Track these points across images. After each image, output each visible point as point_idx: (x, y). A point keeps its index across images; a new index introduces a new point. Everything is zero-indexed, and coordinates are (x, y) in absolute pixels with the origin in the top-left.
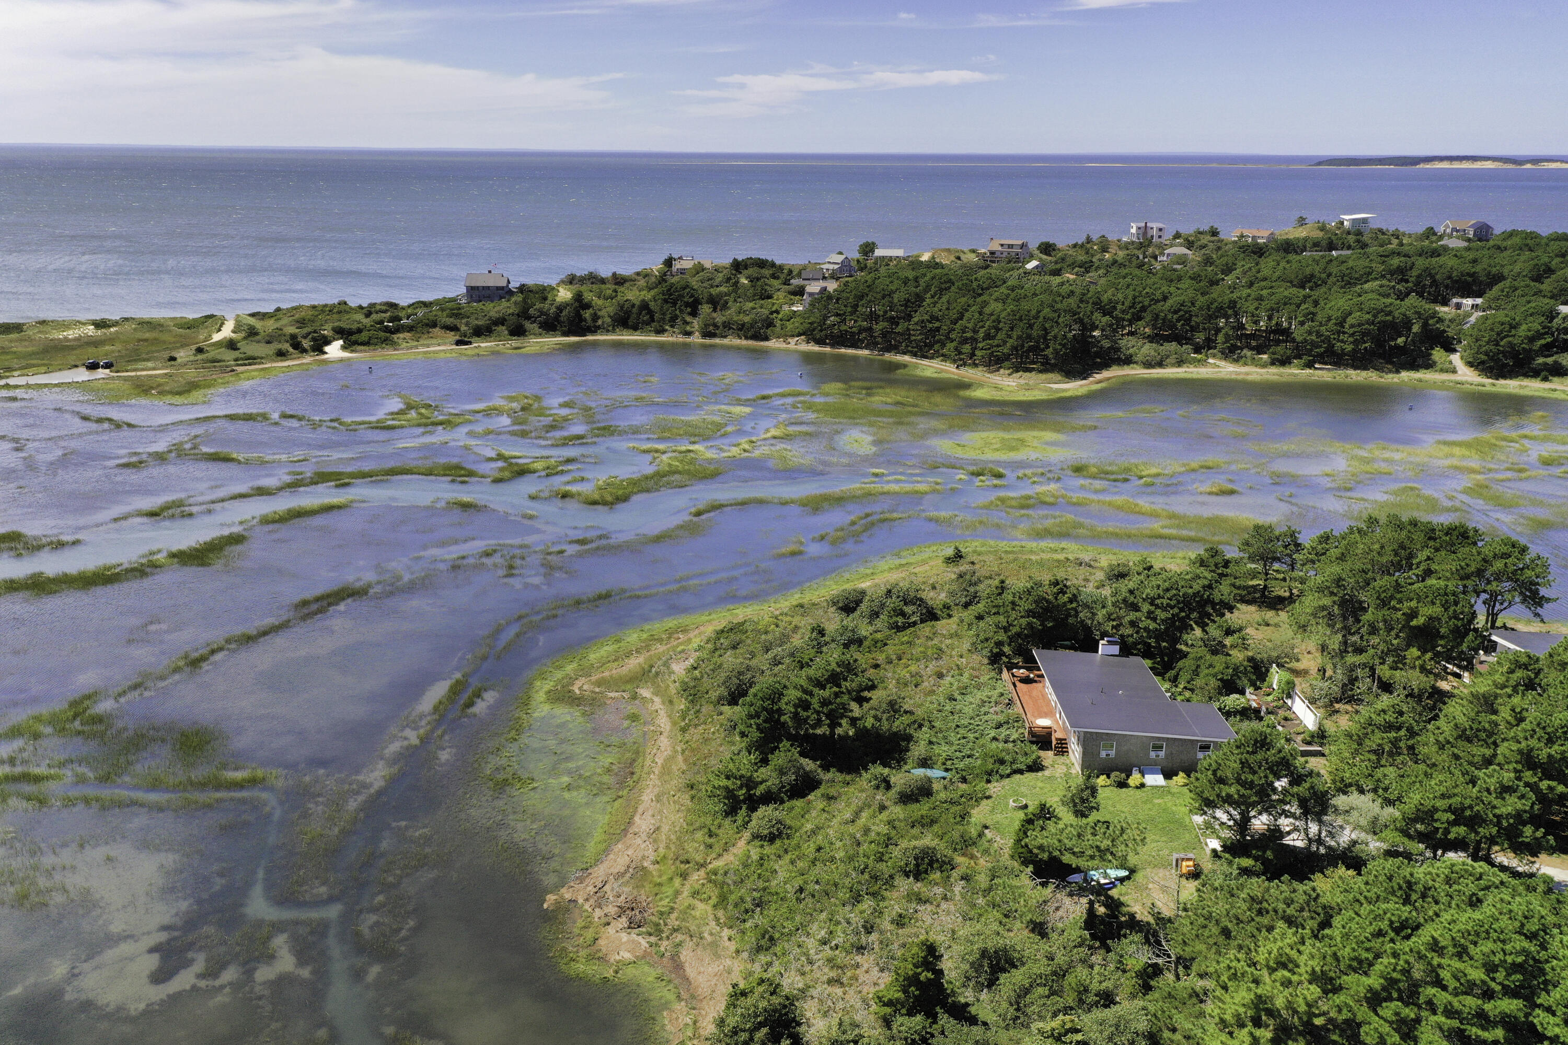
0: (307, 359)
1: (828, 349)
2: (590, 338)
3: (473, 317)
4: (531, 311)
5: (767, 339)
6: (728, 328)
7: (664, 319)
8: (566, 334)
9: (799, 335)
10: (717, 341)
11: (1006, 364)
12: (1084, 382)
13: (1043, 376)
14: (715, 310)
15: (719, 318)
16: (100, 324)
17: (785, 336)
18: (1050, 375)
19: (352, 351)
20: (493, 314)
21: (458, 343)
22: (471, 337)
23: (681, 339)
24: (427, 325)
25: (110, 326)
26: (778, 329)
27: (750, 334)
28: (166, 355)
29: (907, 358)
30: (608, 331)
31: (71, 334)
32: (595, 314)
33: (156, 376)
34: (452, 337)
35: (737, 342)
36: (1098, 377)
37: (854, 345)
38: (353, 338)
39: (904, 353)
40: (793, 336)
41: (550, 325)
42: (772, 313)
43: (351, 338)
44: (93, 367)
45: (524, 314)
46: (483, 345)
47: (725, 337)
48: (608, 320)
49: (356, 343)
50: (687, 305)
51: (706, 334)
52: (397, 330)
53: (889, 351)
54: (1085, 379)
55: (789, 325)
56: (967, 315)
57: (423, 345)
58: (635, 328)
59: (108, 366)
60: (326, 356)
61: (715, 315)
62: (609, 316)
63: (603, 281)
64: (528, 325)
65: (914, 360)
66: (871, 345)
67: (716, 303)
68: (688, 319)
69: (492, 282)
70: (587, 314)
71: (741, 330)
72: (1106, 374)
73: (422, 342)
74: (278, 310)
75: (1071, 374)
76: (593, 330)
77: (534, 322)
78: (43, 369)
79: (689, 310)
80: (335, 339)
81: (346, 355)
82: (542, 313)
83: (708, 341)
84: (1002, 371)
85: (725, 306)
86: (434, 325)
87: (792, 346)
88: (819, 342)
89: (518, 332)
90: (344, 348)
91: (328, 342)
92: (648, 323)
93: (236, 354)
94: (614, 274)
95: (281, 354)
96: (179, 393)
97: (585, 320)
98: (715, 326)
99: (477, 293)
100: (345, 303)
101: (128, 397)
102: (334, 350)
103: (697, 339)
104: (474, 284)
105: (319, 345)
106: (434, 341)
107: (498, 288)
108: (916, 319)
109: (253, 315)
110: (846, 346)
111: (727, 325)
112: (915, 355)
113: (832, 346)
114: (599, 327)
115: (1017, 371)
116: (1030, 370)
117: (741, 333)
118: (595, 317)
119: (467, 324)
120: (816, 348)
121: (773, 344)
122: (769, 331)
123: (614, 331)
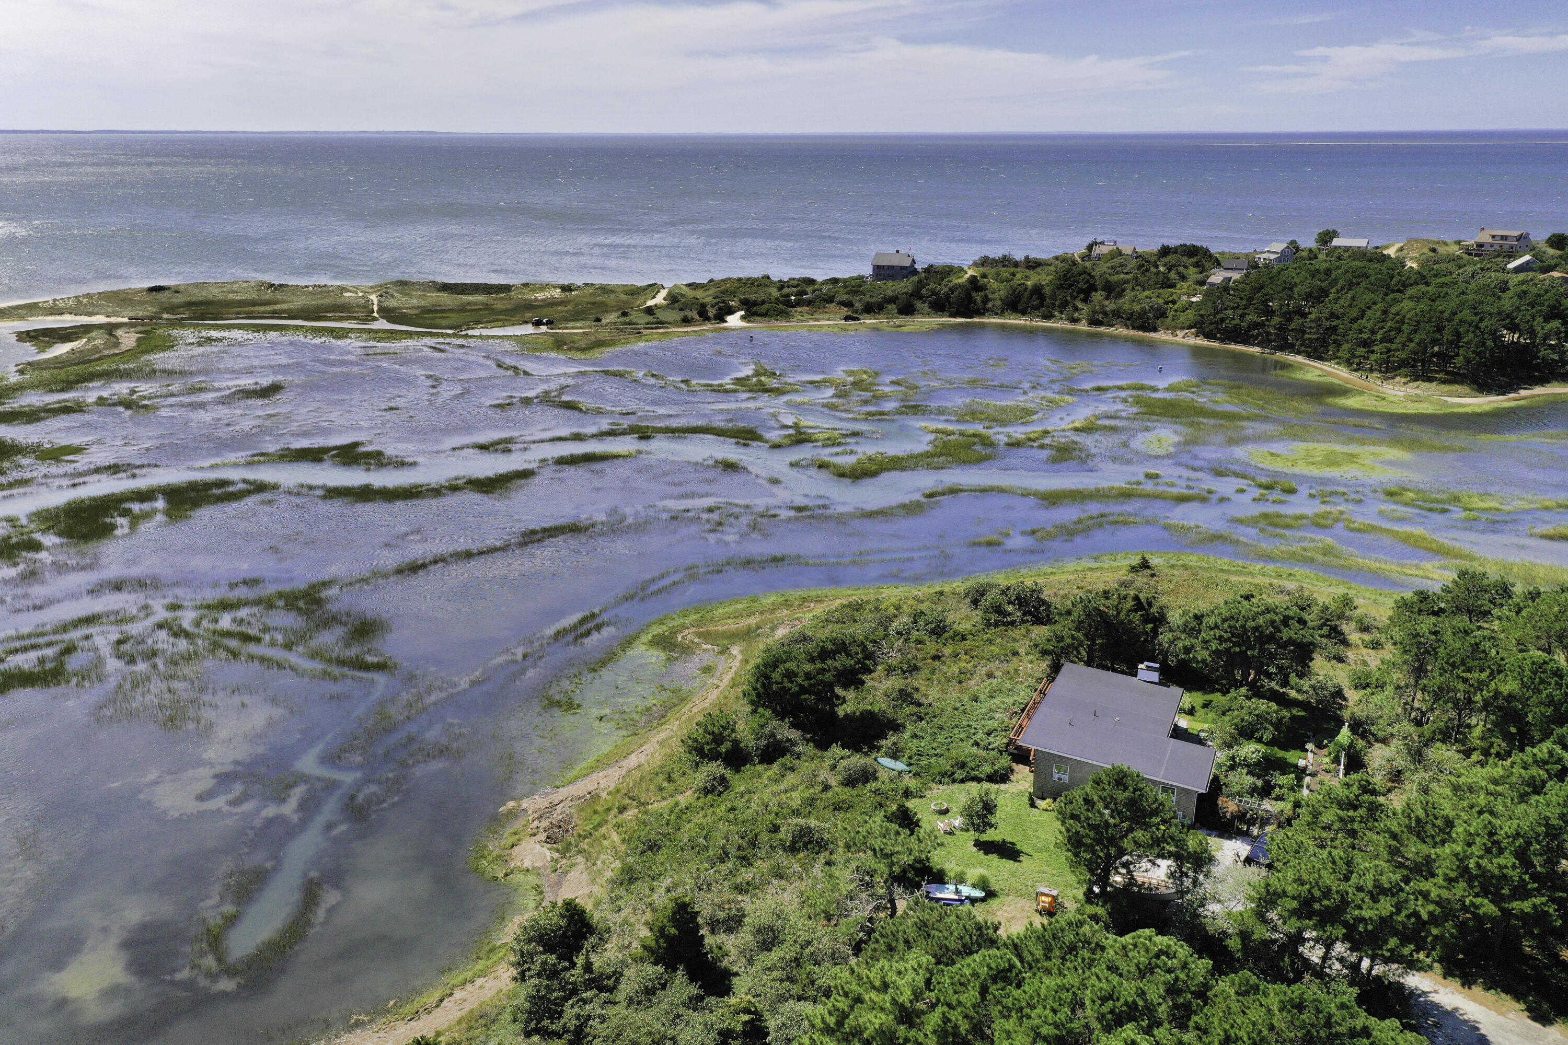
0: (708, 326)
1: (1216, 344)
2: (976, 320)
3: (868, 295)
4: (924, 291)
5: (1154, 330)
6: (1117, 316)
7: (1053, 304)
8: (953, 315)
9: (1190, 327)
10: (1103, 329)
11: (1403, 371)
12: (1501, 397)
13: (1445, 388)
14: (1107, 298)
15: (1110, 306)
16: (566, 288)
17: (1174, 329)
18: (1456, 387)
19: (749, 321)
20: (889, 293)
21: (847, 318)
22: (861, 313)
23: (1068, 325)
24: (825, 300)
25: (572, 290)
26: (1169, 320)
27: (1137, 323)
28: (594, 317)
29: (1300, 358)
30: (996, 314)
31: (541, 296)
32: (986, 296)
33: (576, 334)
34: (845, 311)
35: (1123, 331)
36: (1523, 393)
37: (1245, 342)
38: (754, 309)
39: (1299, 353)
40: (1183, 328)
41: (939, 306)
42: (1167, 303)
43: (752, 310)
44: (538, 323)
45: (917, 294)
46: (868, 321)
47: (1112, 326)
48: (998, 303)
49: (756, 314)
50: (1080, 291)
51: (1093, 322)
52: (798, 303)
53: (1282, 349)
54: (1503, 394)
55: (1183, 317)
56: (1369, 313)
57: (814, 319)
58: (1024, 313)
59: (550, 323)
60: (725, 325)
61: (1107, 303)
62: (1001, 300)
63: (1016, 264)
64: (919, 304)
65: (1307, 361)
66: (1265, 343)
67: (1112, 290)
68: (1080, 305)
69: (896, 262)
70: (978, 297)
71: (1129, 319)
72: (1538, 390)
73: (816, 316)
74: (711, 281)
75: (1483, 387)
76: (981, 312)
77: (924, 302)
78: (501, 324)
79: (1082, 296)
80: (739, 310)
81: (744, 324)
82: (933, 292)
83: (1093, 329)
84: (1398, 379)
85: (1120, 295)
86: (830, 300)
87: (1179, 339)
88: (1209, 336)
89: (907, 310)
90: (743, 318)
91: (731, 312)
92: (1037, 308)
93: (651, 319)
94: (1027, 258)
95: (686, 321)
96: (583, 350)
97: (975, 302)
98: (1105, 314)
99: (883, 272)
100: (768, 277)
101: (545, 349)
102: (734, 320)
103: (1083, 327)
104: (881, 263)
105: (723, 312)
106: (827, 316)
107: (902, 268)
108: (1312, 316)
109: (689, 285)
110: (1236, 342)
111: (1117, 314)
112: (1309, 356)
113: (1222, 341)
114: (987, 310)
115: (1416, 380)
116: (1430, 380)
117: (1129, 323)
118: (986, 300)
119: (860, 301)
120: (1202, 342)
121: (1161, 336)
122: (1159, 322)
123: (1002, 314)
